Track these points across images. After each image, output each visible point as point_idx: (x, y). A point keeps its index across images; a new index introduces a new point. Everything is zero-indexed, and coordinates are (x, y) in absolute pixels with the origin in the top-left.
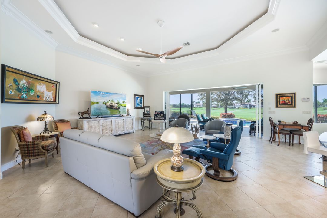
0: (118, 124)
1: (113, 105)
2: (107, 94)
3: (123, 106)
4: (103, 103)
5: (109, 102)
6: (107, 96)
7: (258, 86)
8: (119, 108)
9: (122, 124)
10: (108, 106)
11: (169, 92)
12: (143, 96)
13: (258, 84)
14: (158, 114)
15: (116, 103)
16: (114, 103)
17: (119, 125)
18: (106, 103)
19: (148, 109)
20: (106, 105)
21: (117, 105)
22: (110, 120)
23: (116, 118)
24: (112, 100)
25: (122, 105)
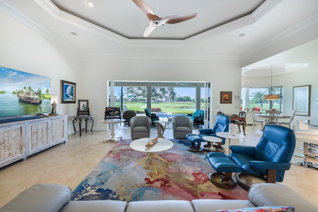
0: (37, 133)
1: (31, 96)
2: (20, 76)
3: (46, 99)
4: (14, 93)
5: (25, 91)
6: (20, 80)
7: (207, 84)
8: (41, 102)
9: (45, 131)
10: (22, 98)
11: (115, 82)
12: (75, 84)
13: (207, 82)
14: (112, 111)
15: (37, 92)
16: (32, 92)
17: (39, 133)
18: (19, 92)
19: (85, 103)
20: (18, 96)
21: (37, 97)
22: (19, 126)
23: (33, 122)
24: (29, 88)
25: (46, 96)
